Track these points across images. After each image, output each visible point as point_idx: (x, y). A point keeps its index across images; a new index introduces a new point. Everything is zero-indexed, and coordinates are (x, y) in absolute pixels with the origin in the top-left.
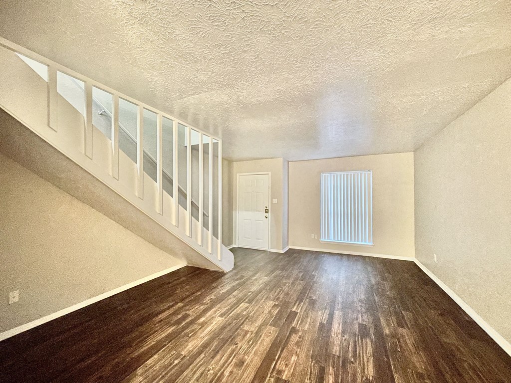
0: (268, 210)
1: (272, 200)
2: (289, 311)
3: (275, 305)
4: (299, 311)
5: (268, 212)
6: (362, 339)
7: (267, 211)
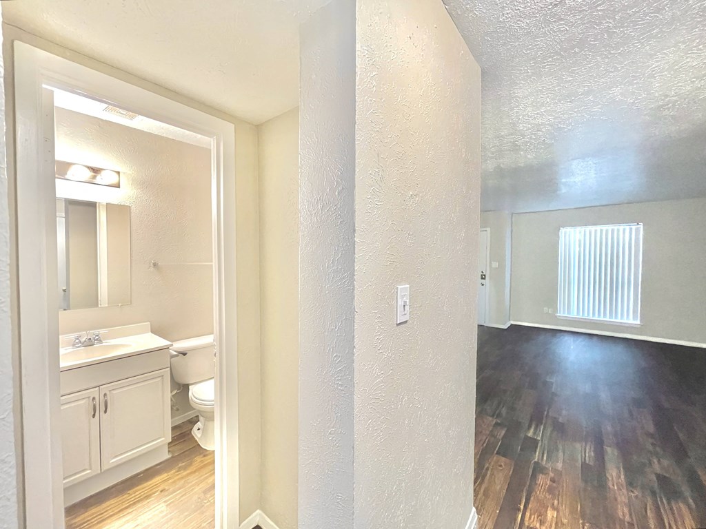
0: (485, 275)
1: (490, 263)
2: (522, 436)
3: (497, 424)
4: (539, 438)
5: (485, 279)
6: (669, 503)
7: (483, 277)
